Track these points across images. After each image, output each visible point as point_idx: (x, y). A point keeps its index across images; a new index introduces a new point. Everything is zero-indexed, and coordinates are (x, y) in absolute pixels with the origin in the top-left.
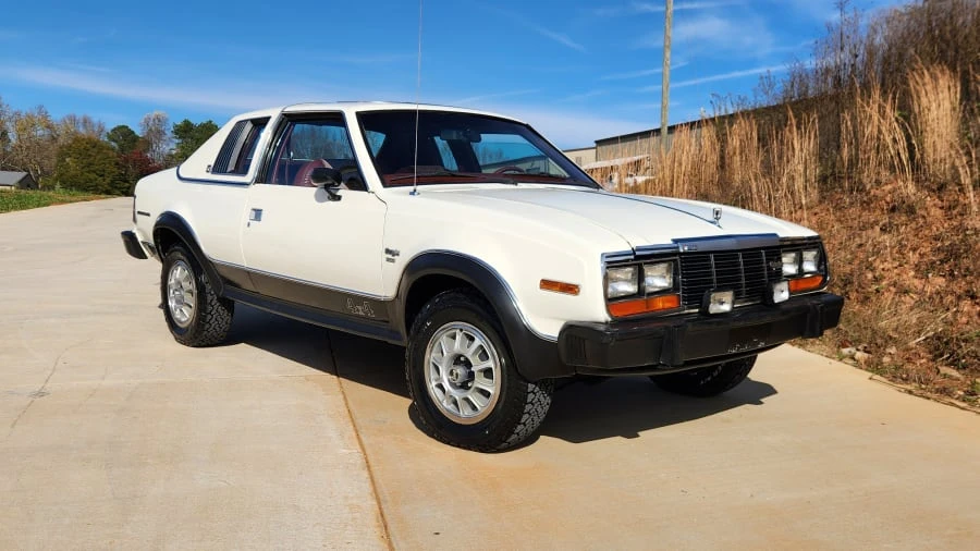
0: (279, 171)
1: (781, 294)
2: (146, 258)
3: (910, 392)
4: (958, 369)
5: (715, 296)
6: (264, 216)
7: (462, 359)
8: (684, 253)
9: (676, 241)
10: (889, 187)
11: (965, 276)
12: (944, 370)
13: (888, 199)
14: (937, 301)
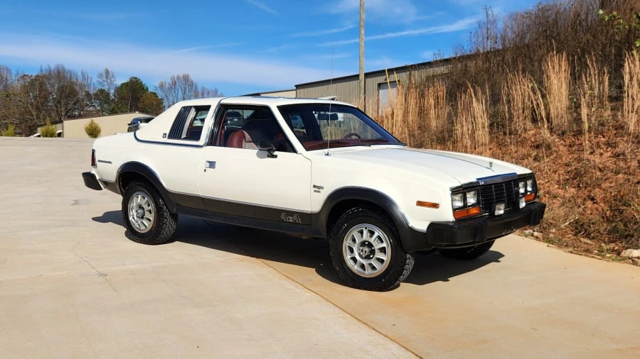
0: (222, 138)
1: (523, 204)
2: (101, 189)
3: (571, 252)
4: (590, 239)
5: (497, 206)
6: (217, 165)
7: (367, 243)
8: (483, 185)
9: (478, 179)
10: (532, 132)
11: (586, 187)
12: (582, 239)
13: (533, 140)
14: (571, 202)
